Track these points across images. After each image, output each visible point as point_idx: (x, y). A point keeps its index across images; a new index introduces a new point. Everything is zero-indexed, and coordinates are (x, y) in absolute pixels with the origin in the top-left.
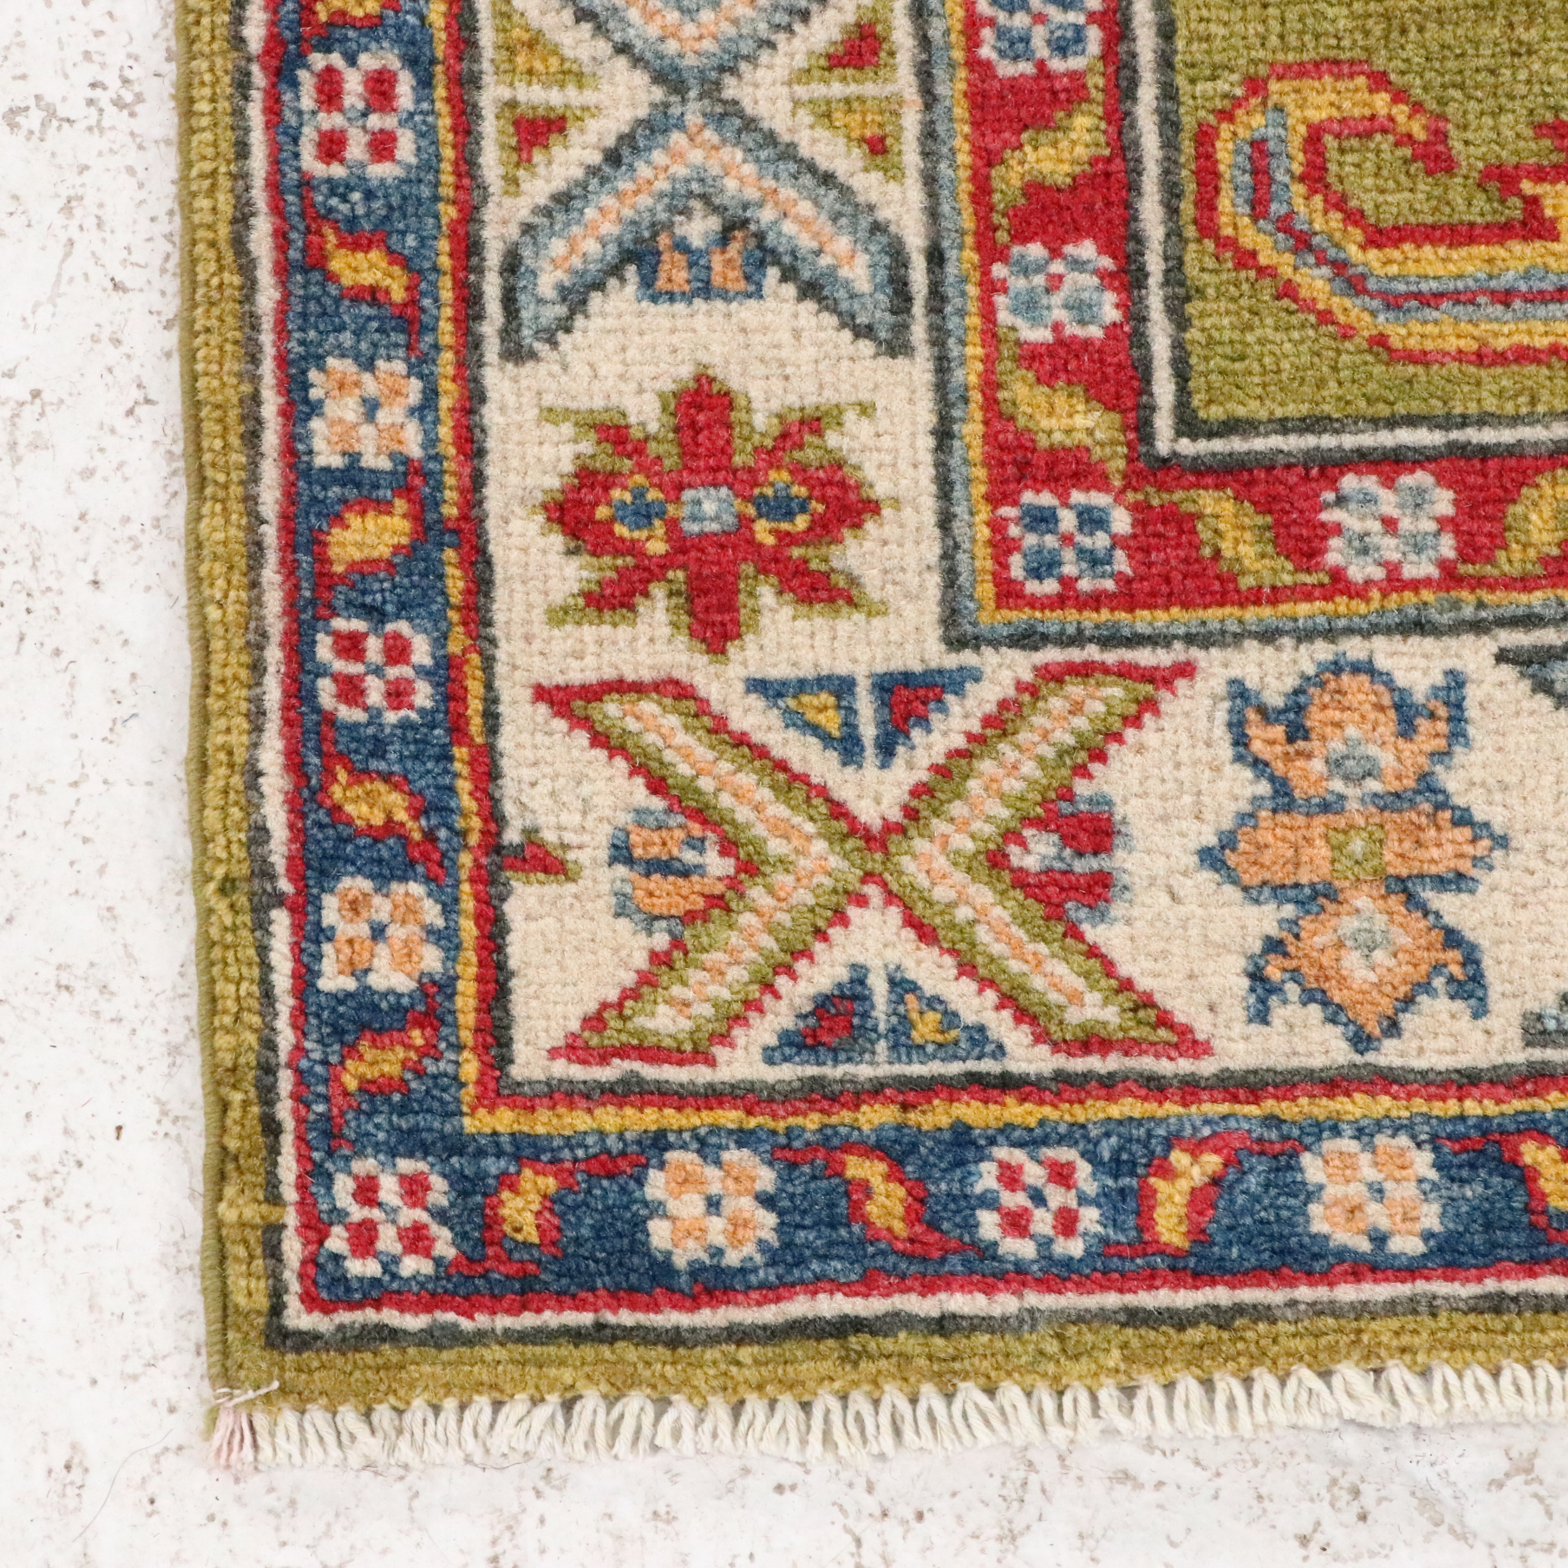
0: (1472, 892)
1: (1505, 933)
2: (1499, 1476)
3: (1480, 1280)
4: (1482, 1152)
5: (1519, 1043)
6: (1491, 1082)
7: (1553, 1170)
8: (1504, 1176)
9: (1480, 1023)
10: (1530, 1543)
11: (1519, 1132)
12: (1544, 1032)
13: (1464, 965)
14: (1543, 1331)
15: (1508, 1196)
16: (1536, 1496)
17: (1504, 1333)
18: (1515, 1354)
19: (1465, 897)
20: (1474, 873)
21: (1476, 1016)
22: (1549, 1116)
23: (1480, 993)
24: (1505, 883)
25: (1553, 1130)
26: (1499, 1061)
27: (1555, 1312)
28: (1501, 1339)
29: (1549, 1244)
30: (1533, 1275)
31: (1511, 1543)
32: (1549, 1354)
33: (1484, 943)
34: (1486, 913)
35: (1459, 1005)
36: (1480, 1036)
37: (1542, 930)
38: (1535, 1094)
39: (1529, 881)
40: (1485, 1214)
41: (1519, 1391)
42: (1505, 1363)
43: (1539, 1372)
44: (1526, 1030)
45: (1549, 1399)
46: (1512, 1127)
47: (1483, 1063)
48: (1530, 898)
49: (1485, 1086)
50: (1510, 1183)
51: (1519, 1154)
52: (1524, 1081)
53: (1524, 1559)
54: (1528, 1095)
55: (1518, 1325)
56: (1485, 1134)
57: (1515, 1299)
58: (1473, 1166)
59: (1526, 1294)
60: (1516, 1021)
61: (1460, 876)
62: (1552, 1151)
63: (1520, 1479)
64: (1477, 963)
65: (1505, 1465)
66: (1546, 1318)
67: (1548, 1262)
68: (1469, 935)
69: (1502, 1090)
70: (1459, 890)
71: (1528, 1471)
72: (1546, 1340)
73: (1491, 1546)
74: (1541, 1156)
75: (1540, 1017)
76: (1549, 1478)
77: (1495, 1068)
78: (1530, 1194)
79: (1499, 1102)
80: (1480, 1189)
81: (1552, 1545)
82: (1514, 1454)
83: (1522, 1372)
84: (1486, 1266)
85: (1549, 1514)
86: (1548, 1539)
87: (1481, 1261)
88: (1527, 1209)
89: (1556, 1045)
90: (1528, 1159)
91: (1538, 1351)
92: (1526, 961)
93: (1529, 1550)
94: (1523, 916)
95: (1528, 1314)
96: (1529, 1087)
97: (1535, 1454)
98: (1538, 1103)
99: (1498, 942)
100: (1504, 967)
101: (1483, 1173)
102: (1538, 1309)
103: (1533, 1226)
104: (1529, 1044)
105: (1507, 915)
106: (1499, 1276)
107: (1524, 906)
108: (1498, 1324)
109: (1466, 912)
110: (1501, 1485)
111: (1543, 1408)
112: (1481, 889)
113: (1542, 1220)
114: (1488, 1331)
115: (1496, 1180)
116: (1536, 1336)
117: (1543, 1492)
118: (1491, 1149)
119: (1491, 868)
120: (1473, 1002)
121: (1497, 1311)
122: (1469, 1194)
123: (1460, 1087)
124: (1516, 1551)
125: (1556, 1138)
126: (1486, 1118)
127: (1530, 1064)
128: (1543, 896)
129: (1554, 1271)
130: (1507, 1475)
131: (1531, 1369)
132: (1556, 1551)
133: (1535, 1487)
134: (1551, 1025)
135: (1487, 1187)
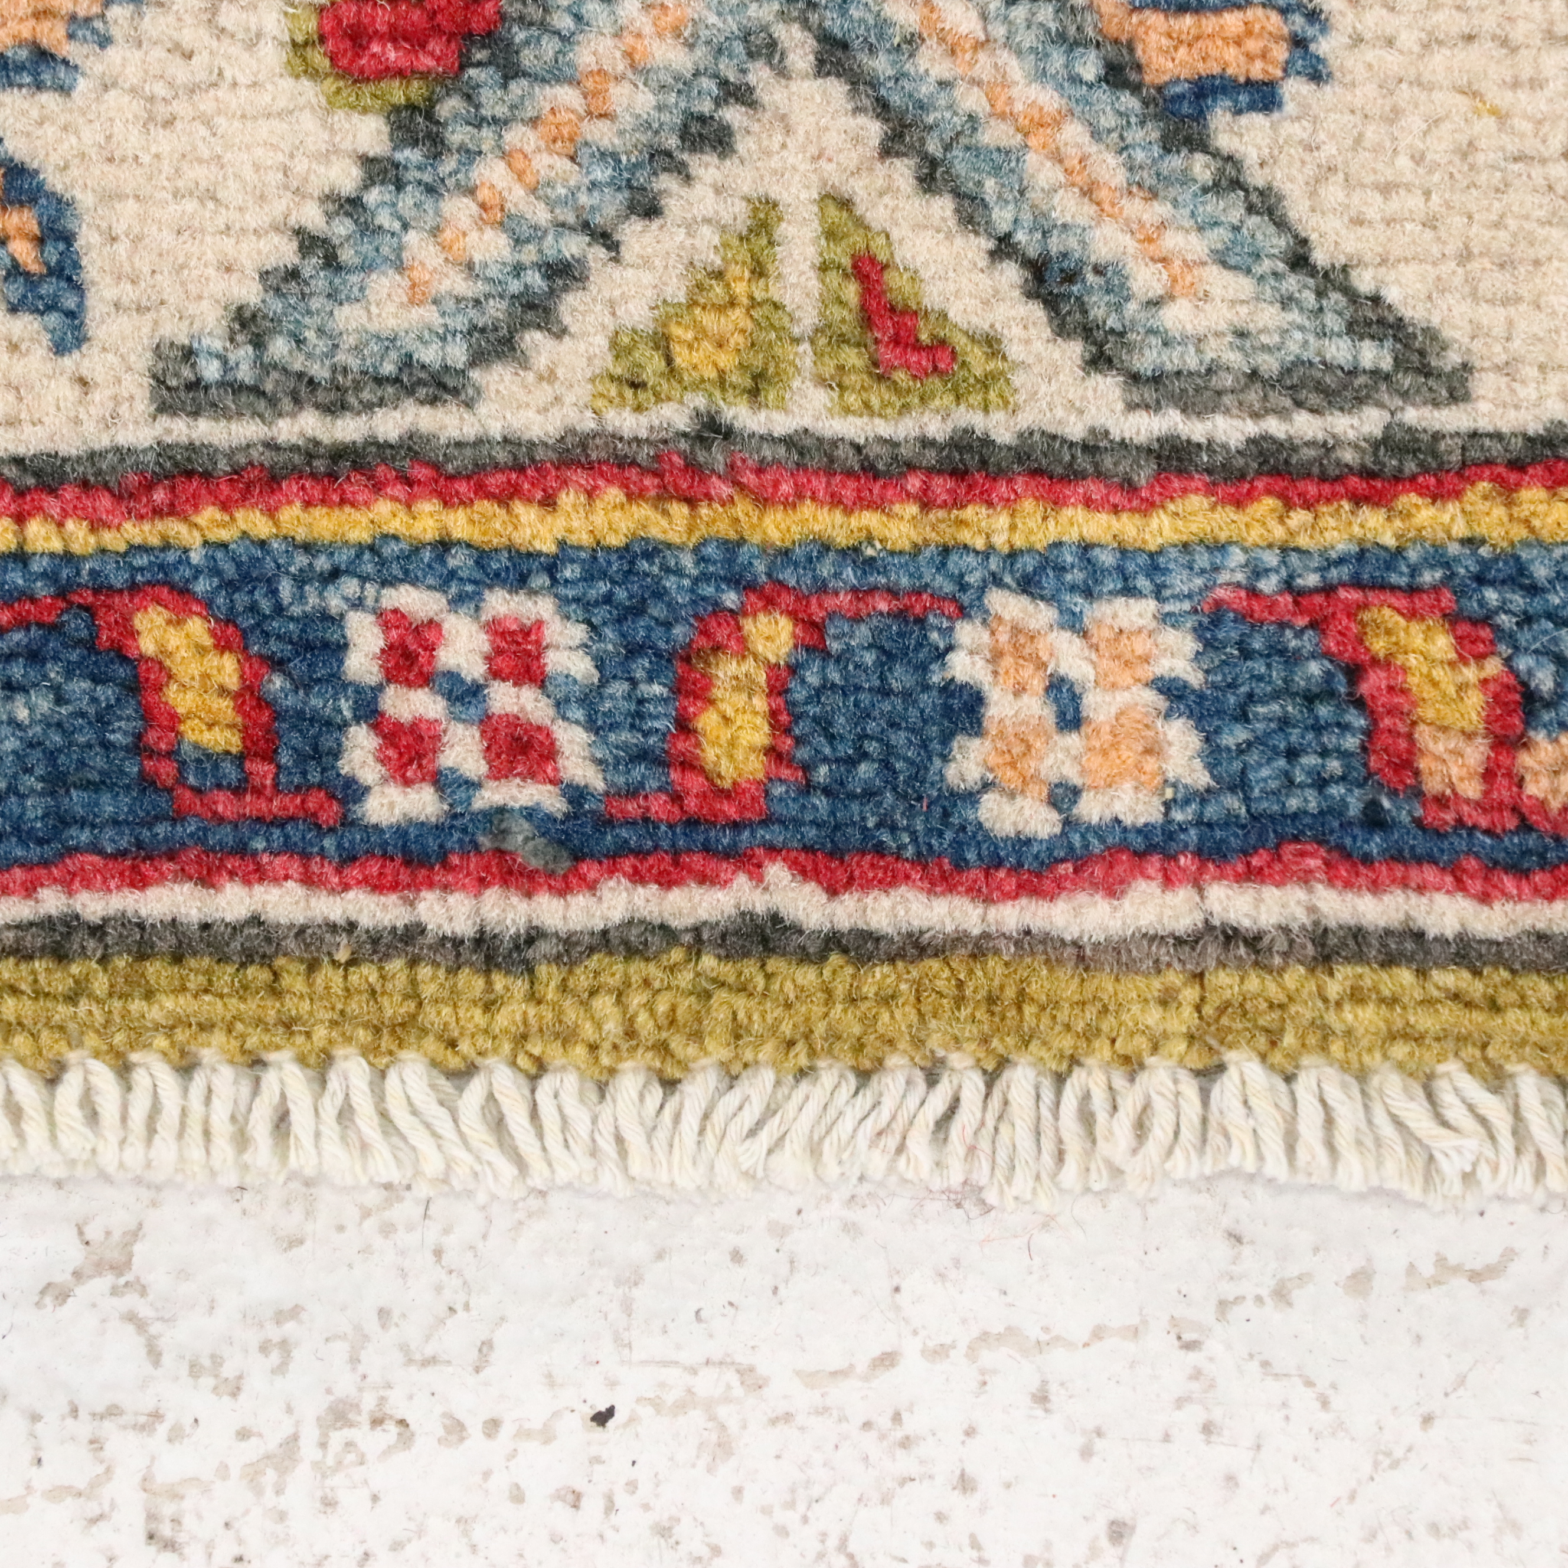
0: (64, 90)
1: (128, 178)
2: (62, 1277)
3: (29, 890)
4: (55, 628)
5: (143, 405)
6: (85, 484)
7: (194, 669)
8: (96, 680)
9: (68, 362)
10: (113, 1411)
11: (133, 588)
12: (195, 385)
13: (40, 241)
14: (149, 995)
15: (102, 720)
16: (131, 1318)
17: (72, 999)
18: (92, 1040)
19: (49, 99)
20: (70, 50)
21: (60, 348)
22: (196, 557)
23: (70, 302)
24: (132, 75)
25: (202, 586)
26: (104, 442)
27: (177, 959)
28: (62, 1011)
29: (178, 818)
30: (139, 882)
31: (74, 1412)
32: (161, 1042)
33: (85, 199)
34: (90, 136)
35: (25, 325)
36: (69, 393)
37: (200, 174)
38: (172, 510)
39: (181, 72)
40: (51, 756)
41: (93, 1116)
42: (72, 1057)
43: (140, 1077)
44: (159, 381)
45: (151, 1129)
46: (119, 580)
47: (70, 446)
48: (181, 107)
49: (69, 493)
50: (106, 693)
51: (133, 634)
52: (149, 486)
53: (96, 1444)
54: (158, 513)
55: (100, 983)
56: (62, 593)
57: (97, 931)
58: (34, 656)
59: (123, 921)
60: (143, 361)
61: (43, 56)
62: (197, 627)
63: (102, 1284)
64: (68, 238)
65: (75, 1255)
66: (156, 970)
67: (171, 856)
68: (54, 181)
69: (105, 502)
70: (39, 86)
71: (119, 1268)
72: (155, 1013)
73: (35, 1418)
74: (174, 639)
75: (188, 354)
76: (158, 1280)
77: (93, 456)
78: (147, 715)
79: (96, 525)
80: (44, 704)
81: (156, 1416)
82: (93, 1232)
83: (103, 1076)
84: (45, 863)
85: (154, 1355)
86: (148, 1403)
87: (35, 852)
88: (138, 747)
89: (218, 410)
90: (147, 645)
91: (138, 1036)
92: (167, 238)
93: (108, 1426)
94: (164, 142)
95: (121, 962)
96: (159, 496)
97: (135, 1234)
98: (176, 529)
99: (111, 197)
100: (122, 248)
101: (54, 671)
102: (143, 953)
103: (147, 782)
104: (164, 408)
105: (131, 140)
106: (68, 884)
107: (169, 123)
108: (60, 981)
109: (50, 131)
110: (63, 1296)
111: (134, 1154)
112: (82, 85)
113: (167, 770)
114: (39, 994)
115: (79, 686)
116: (136, 1006)
117: (144, 1311)
118: (76, 625)
119: (104, 41)
120: (54, 319)
121: (60, 955)
122: (22, 714)
123: (20, 493)
124: (84, 1428)
125: (208, 604)
126: (68, 557)
127: (164, 450)
128: (206, 103)
129: (184, 875)
130: (78, 1275)
131: (124, 1070)
132: (162, 1430)
133: (131, 1301)
134: (211, 371)
135: (60, 700)
